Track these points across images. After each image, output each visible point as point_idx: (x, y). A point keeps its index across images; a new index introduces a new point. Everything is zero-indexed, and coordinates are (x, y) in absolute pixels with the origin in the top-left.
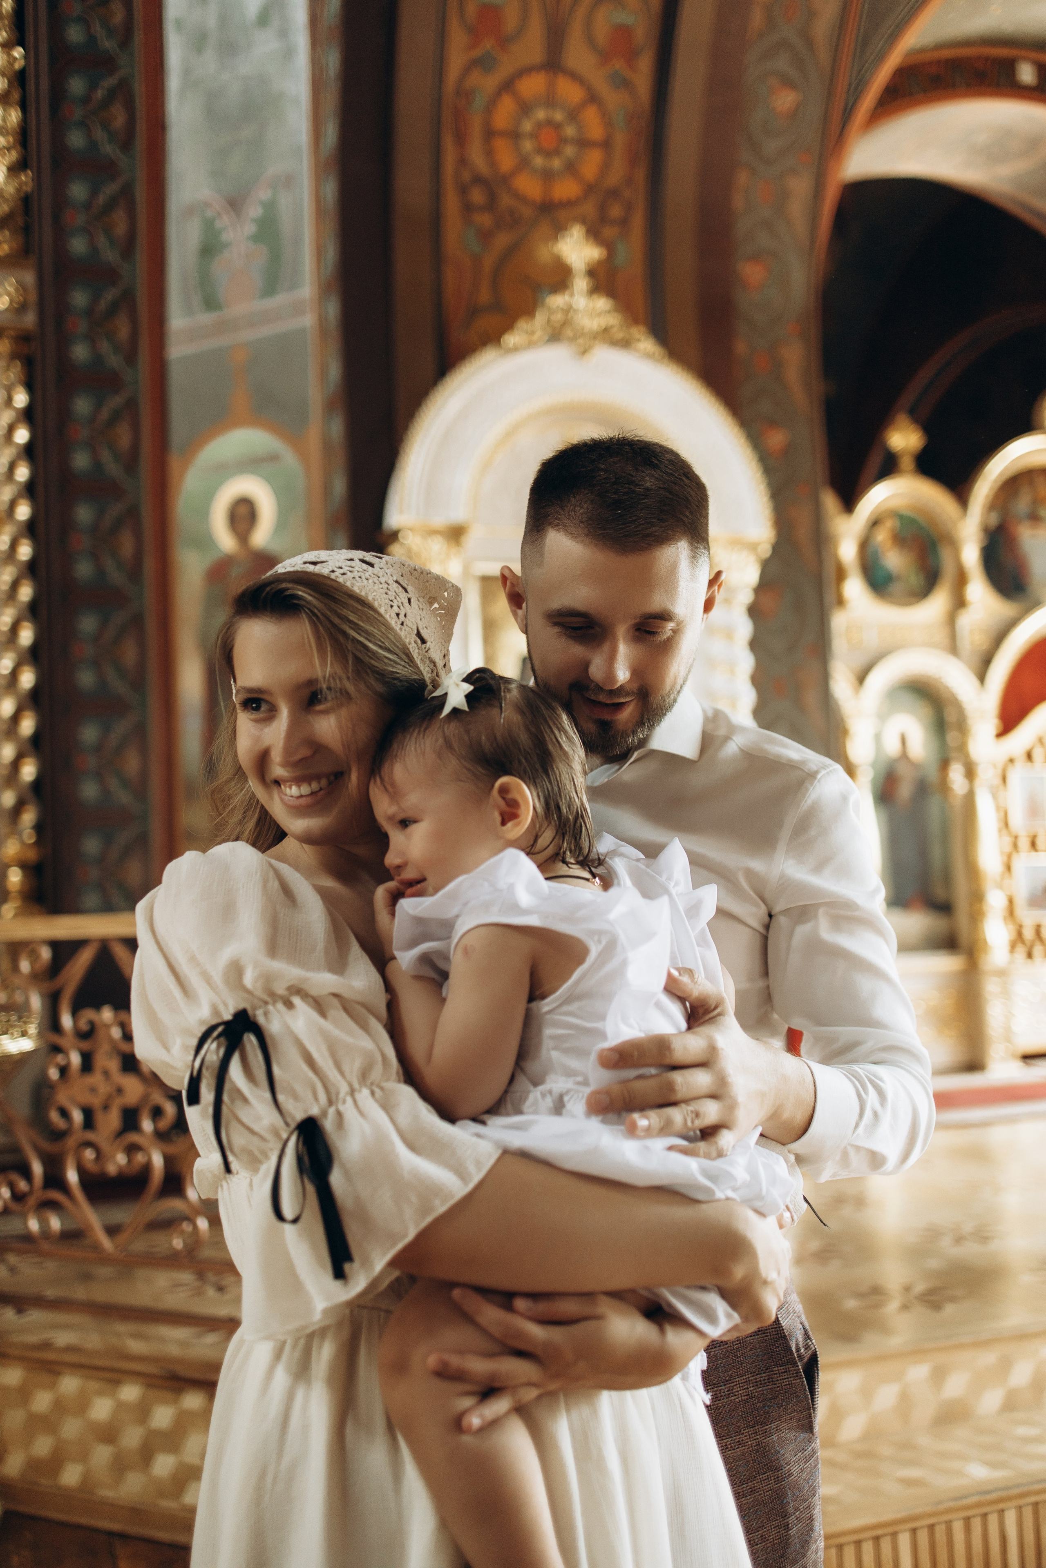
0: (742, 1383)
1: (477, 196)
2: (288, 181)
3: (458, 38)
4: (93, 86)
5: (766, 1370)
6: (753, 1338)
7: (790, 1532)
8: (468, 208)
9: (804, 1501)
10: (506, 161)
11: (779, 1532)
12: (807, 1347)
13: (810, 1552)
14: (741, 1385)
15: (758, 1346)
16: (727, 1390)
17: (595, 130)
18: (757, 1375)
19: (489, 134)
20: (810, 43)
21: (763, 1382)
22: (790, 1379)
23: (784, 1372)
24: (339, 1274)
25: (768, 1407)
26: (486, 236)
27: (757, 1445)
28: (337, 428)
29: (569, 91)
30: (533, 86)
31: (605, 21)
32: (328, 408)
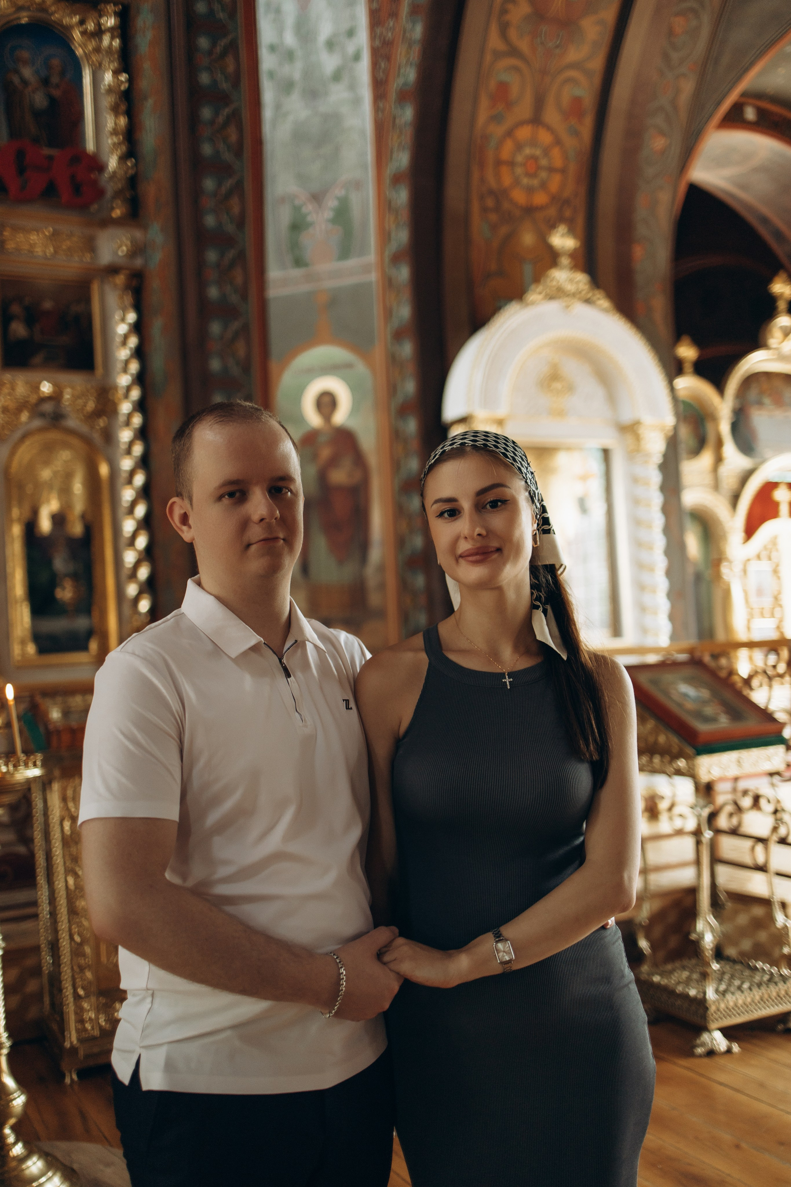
1: (490, 202)
2: (358, 185)
3: (484, 103)
4: (217, 114)
8: (485, 210)
10: (507, 181)
17: (558, 163)
19: (498, 163)
20: (676, 109)
26: (494, 227)
28: (408, 349)
29: (545, 137)
30: (524, 133)
31: (568, 93)
32: (398, 336)
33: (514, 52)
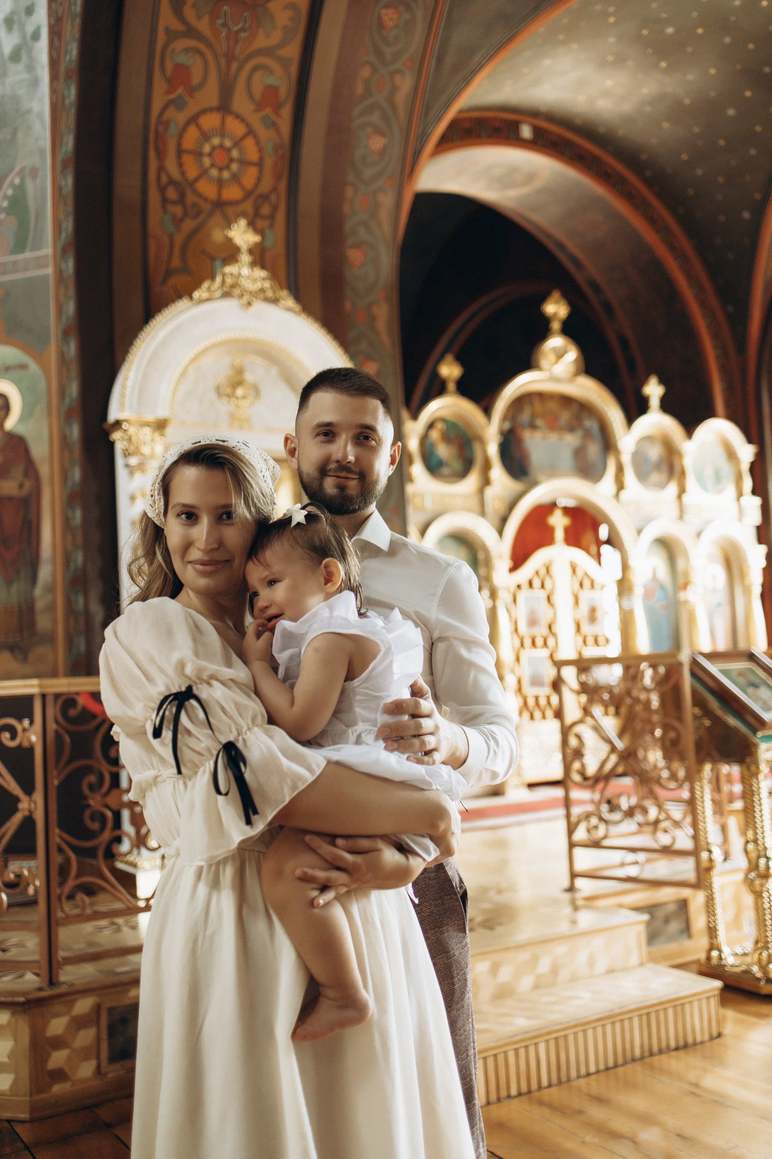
0: (427, 906)
1: (171, 193)
2: (34, 172)
3: (159, 86)
5: (440, 898)
6: (433, 881)
7: (455, 986)
8: (165, 200)
9: (462, 970)
10: (192, 173)
11: (449, 987)
12: (461, 887)
13: (465, 998)
14: (427, 907)
15: (435, 885)
16: (419, 910)
17: (253, 155)
18: (435, 901)
19: (180, 152)
20: (394, 108)
21: (439, 905)
22: (453, 903)
23: (450, 899)
24: (249, 822)
25: (442, 918)
26: (178, 222)
27: (436, 939)
28: (72, 348)
29: (236, 128)
30: (210, 121)
31: (260, 82)
32: (66, 333)
33: (191, 32)
